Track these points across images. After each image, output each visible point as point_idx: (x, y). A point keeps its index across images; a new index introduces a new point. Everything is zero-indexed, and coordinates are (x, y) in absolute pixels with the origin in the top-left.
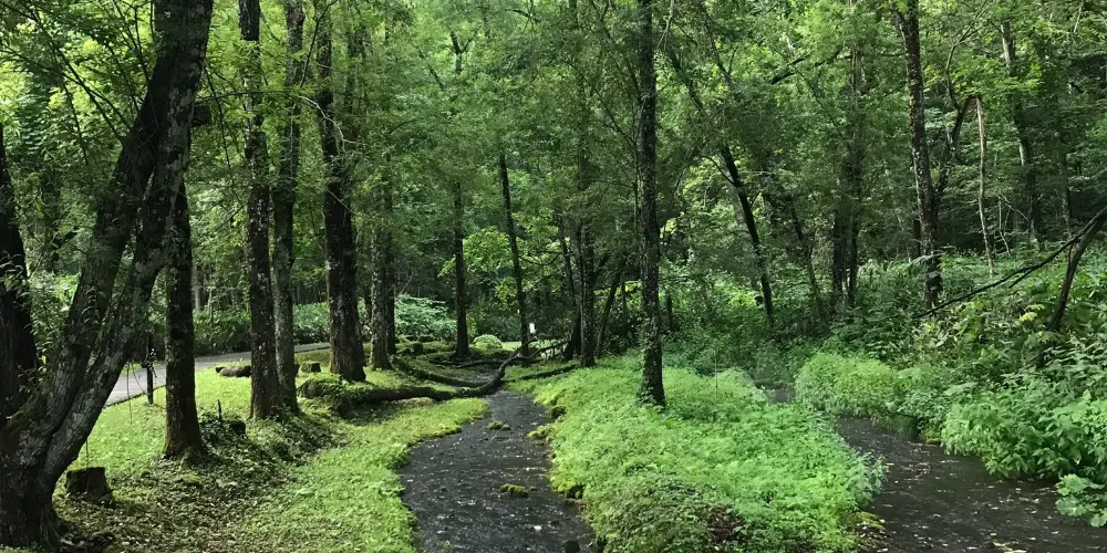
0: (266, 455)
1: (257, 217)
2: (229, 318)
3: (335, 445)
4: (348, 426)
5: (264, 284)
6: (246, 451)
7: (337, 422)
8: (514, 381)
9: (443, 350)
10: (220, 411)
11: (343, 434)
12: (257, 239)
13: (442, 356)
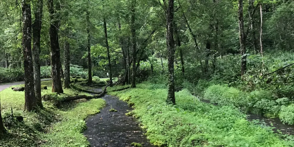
0: (32, 130)
1: (27, 34)
2: (16, 71)
3: (57, 121)
4: (61, 112)
5: (30, 60)
6: (23, 129)
7: (57, 110)
8: (110, 92)
9: (84, 81)
10: (12, 112)
11: (59, 115)
12: (26, 43)
13: (83, 83)
